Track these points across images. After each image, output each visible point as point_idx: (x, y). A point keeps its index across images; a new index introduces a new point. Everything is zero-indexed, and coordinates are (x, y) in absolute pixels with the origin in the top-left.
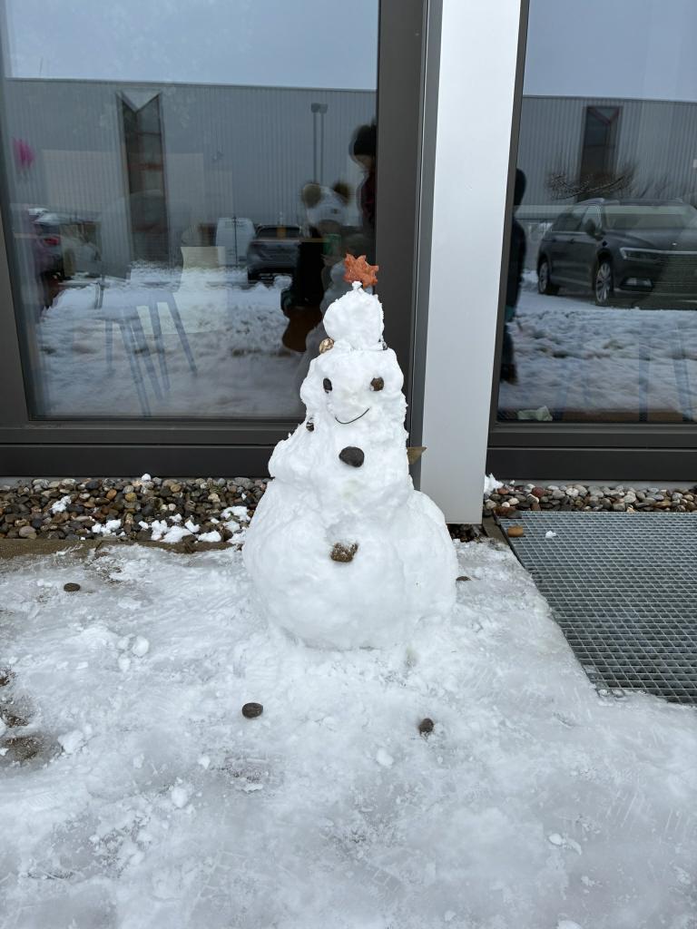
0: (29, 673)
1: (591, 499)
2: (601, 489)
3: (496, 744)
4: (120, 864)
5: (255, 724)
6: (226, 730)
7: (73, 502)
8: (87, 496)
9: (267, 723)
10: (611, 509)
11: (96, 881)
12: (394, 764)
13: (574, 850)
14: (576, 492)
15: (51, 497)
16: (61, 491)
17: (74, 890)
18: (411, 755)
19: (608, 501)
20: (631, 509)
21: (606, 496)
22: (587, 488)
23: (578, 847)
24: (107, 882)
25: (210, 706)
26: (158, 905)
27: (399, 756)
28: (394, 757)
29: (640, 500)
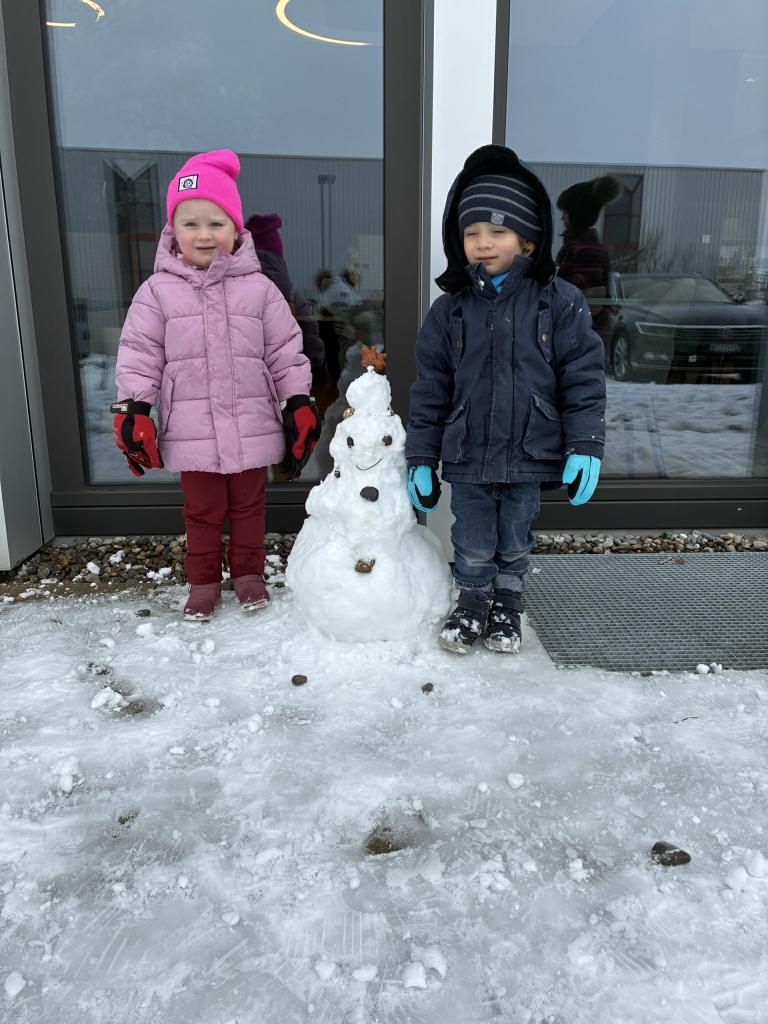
0: (124, 666)
1: (574, 544)
2: (585, 537)
3: (477, 695)
4: (218, 760)
5: (302, 689)
6: (281, 693)
7: (127, 555)
8: (138, 550)
9: (310, 688)
10: (591, 552)
11: (202, 768)
12: (404, 707)
13: (524, 744)
14: (562, 539)
15: (107, 552)
16: (116, 546)
17: (188, 773)
18: (416, 703)
19: (589, 545)
20: (608, 552)
21: (587, 542)
22: (572, 536)
23: (527, 742)
24: (210, 768)
25: (267, 680)
26: (247, 777)
27: (407, 703)
28: (404, 703)
29: (616, 544)
